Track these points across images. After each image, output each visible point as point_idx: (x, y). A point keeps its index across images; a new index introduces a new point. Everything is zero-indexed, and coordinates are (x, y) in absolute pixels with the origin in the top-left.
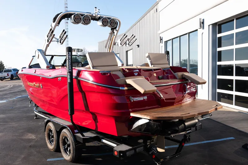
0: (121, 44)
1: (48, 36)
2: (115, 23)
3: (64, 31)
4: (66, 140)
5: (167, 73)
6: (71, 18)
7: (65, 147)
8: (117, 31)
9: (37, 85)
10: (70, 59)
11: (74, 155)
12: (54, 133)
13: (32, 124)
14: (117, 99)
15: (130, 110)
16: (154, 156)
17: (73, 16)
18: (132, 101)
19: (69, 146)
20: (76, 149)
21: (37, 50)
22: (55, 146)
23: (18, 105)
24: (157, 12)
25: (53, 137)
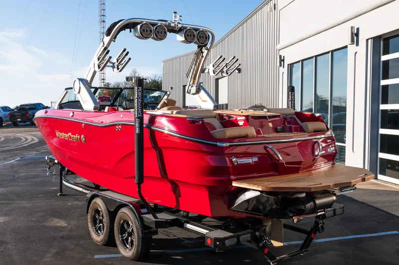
0: (214, 71)
1: (99, 59)
2: (206, 38)
3: (125, 50)
4: (125, 226)
5: (289, 123)
6: (136, 30)
7: (123, 237)
8: (207, 49)
9: (74, 136)
10: (140, 98)
11: (139, 247)
12: (105, 216)
13: (57, 203)
14: (211, 161)
15: (232, 177)
16: (266, 251)
17: (139, 27)
18: (236, 164)
19: (130, 234)
20: (142, 238)
21: (77, 80)
22: (105, 237)
23: (22, 173)
24: (275, 9)
25: (101, 222)
